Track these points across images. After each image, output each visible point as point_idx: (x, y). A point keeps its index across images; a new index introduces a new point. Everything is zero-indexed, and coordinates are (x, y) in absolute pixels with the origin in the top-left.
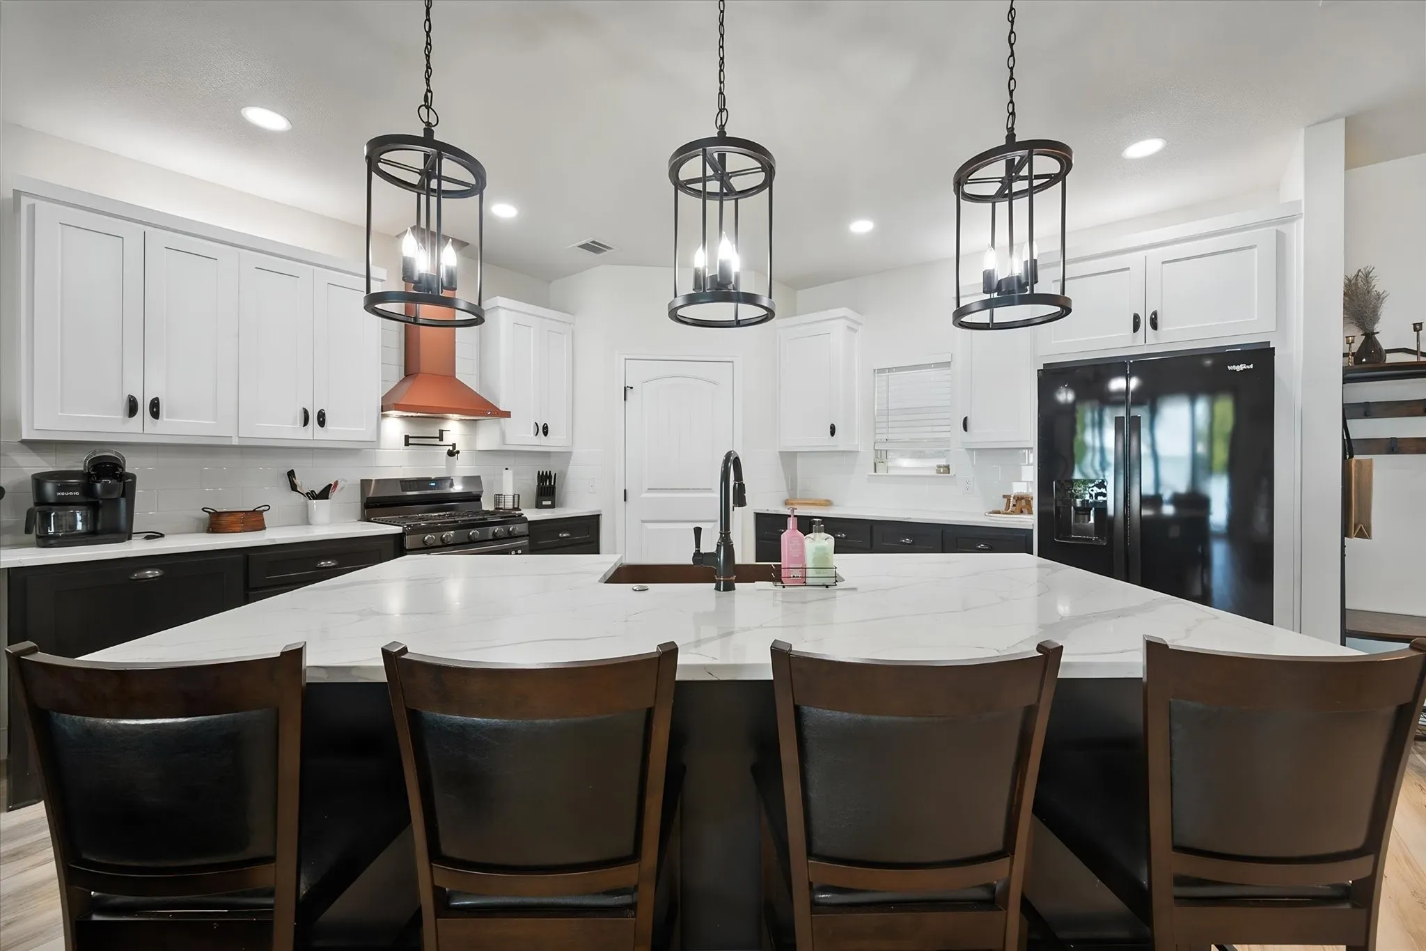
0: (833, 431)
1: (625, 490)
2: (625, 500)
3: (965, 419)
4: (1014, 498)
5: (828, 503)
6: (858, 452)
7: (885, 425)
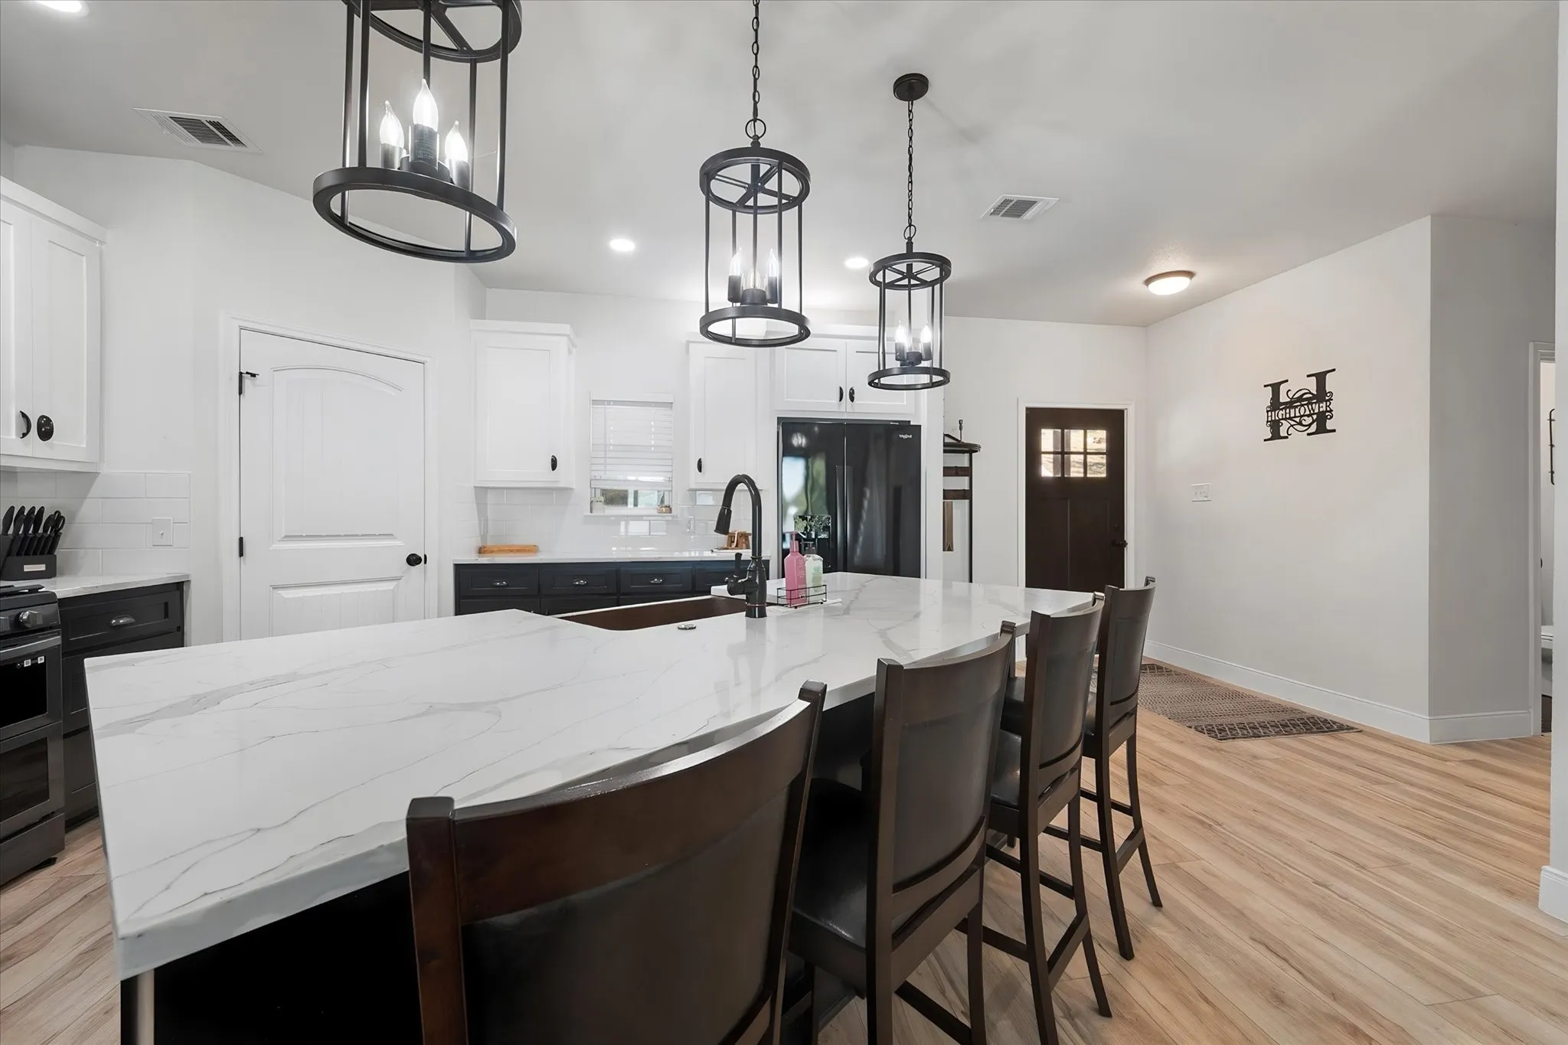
0: (554, 464)
1: (241, 540)
2: (241, 554)
3: (700, 461)
4: (738, 534)
5: (533, 549)
6: (571, 489)
7: (603, 461)
